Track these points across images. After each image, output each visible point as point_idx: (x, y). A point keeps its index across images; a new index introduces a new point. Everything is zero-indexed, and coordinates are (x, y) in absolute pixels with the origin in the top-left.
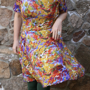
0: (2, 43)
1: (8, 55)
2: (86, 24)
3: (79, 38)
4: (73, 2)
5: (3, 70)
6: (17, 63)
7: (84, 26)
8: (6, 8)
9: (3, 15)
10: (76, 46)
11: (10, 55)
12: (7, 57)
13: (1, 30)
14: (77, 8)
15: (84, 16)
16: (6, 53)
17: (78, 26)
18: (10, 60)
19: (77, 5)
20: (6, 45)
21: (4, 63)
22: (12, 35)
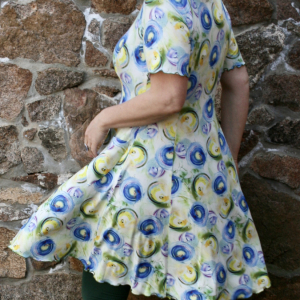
0: (1, 171)
1: (18, 208)
2: (262, 110)
5: (5, 253)
7: (254, 116)
8: (12, 62)
9: (4, 83)
11: (26, 206)
12: (17, 212)
15: (255, 85)
16: (14, 200)
20: (14, 176)
21: (8, 230)
22: (32, 145)
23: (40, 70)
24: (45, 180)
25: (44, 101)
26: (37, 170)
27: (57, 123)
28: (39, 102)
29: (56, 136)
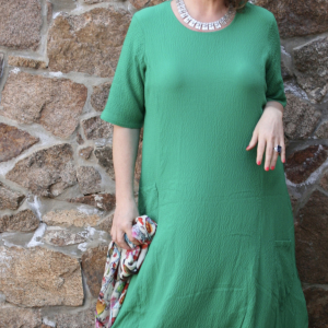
0: (56, 192)
1: (75, 232)
3: (307, 169)
4: (284, 51)
5: (61, 280)
7: (322, 130)
8: (66, 76)
9: (57, 99)
10: (297, 196)
11: (82, 229)
12: (73, 236)
13: (51, 149)
14: (300, 71)
15: (323, 97)
16: (70, 223)
17: (303, 132)
18: (82, 247)
19: (297, 64)
20: (70, 198)
21: (64, 256)
22: (88, 164)
23: (96, 84)
24: (103, 202)
26: (94, 191)
28: (95, 118)
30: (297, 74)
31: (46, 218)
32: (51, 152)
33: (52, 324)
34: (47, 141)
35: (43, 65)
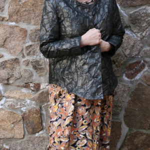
0: (11, 82)
1: (20, 102)
2: (147, 50)
3: (135, 72)
4: (125, 14)
5: (13, 125)
6: (35, 113)
7: (143, 53)
8: (17, 25)
9: (12, 36)
10: (130, 85)
11: (23, 100)
12: (19, 104)
13: (9, 60)
14: (132, 23)
15: (144, 37)
16: (17, 97)
17: (134, 54)
18: (24, 109)
19: (131, 20)
20: (18, 85)
21: (14, 113)
22: (27, 68)
23: (32, 29)
24: (34, 87)
25: (33, 45)
26: (30, 81)
27: (40, 57)
28: (31, 46)
29: (40, 63)
30: (131, 25)
31: (6, 95)
32: (9, 62)
33: (8, 147)
34: (7, 56)
35: (6, 19)
